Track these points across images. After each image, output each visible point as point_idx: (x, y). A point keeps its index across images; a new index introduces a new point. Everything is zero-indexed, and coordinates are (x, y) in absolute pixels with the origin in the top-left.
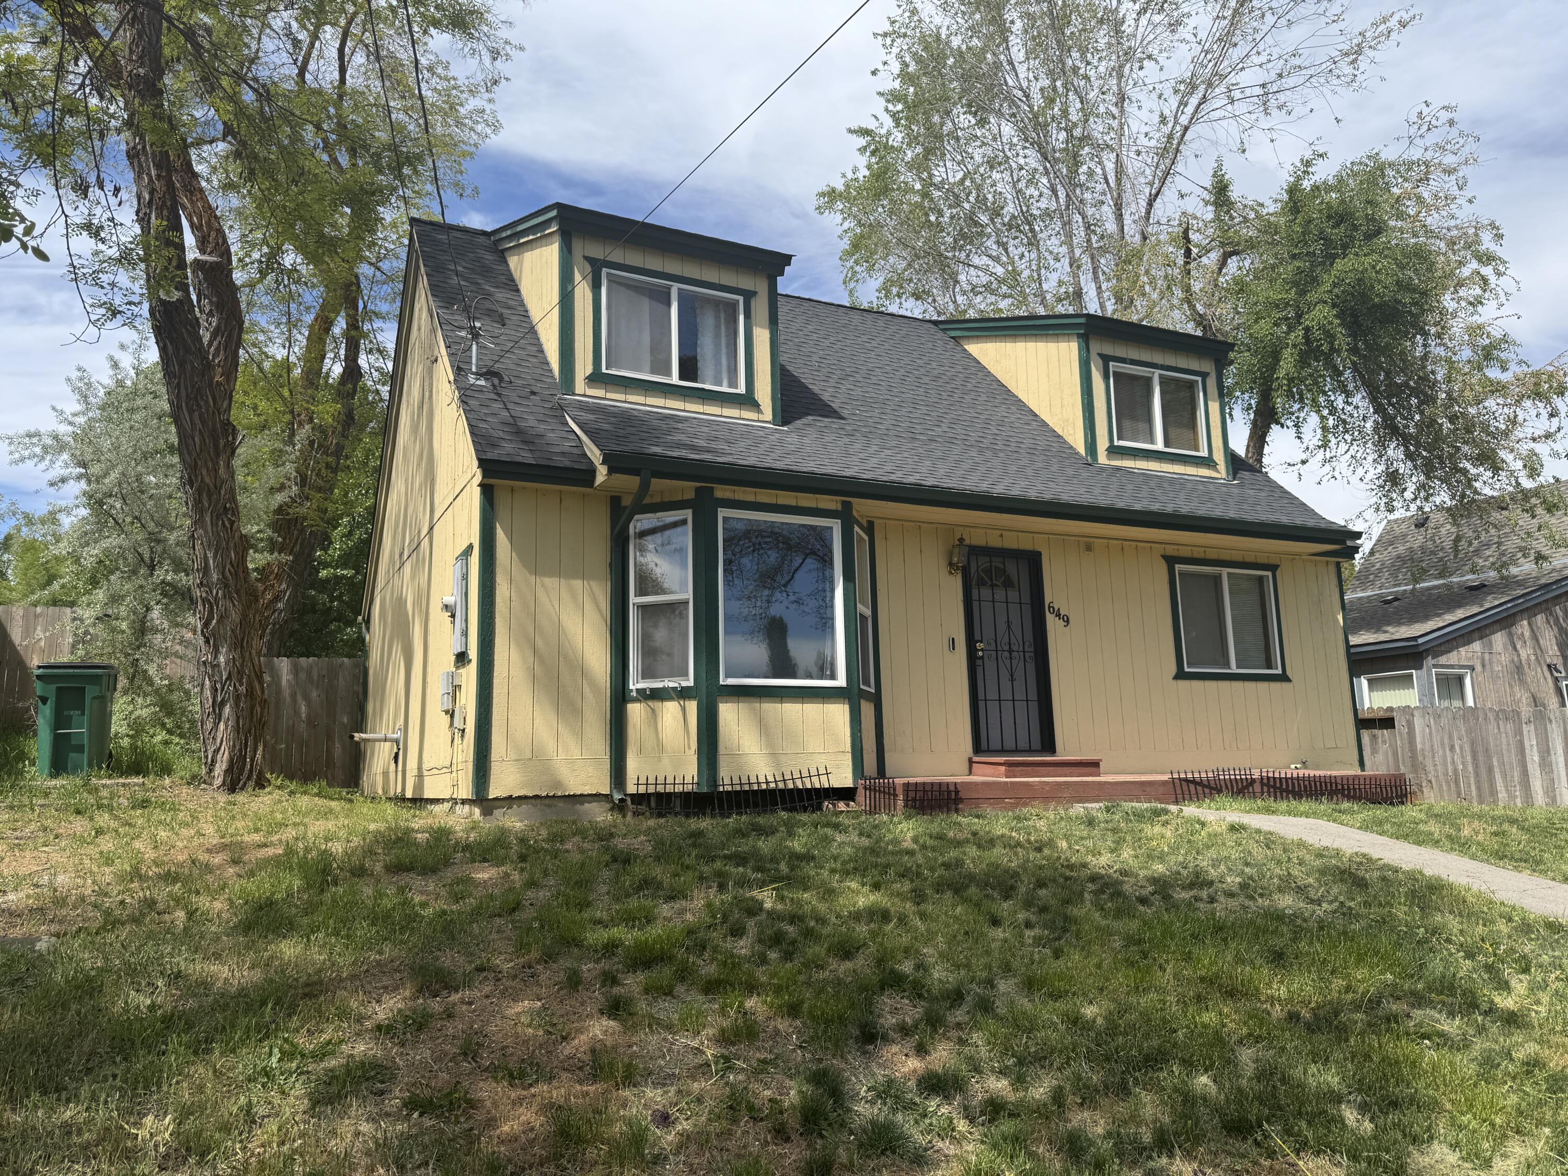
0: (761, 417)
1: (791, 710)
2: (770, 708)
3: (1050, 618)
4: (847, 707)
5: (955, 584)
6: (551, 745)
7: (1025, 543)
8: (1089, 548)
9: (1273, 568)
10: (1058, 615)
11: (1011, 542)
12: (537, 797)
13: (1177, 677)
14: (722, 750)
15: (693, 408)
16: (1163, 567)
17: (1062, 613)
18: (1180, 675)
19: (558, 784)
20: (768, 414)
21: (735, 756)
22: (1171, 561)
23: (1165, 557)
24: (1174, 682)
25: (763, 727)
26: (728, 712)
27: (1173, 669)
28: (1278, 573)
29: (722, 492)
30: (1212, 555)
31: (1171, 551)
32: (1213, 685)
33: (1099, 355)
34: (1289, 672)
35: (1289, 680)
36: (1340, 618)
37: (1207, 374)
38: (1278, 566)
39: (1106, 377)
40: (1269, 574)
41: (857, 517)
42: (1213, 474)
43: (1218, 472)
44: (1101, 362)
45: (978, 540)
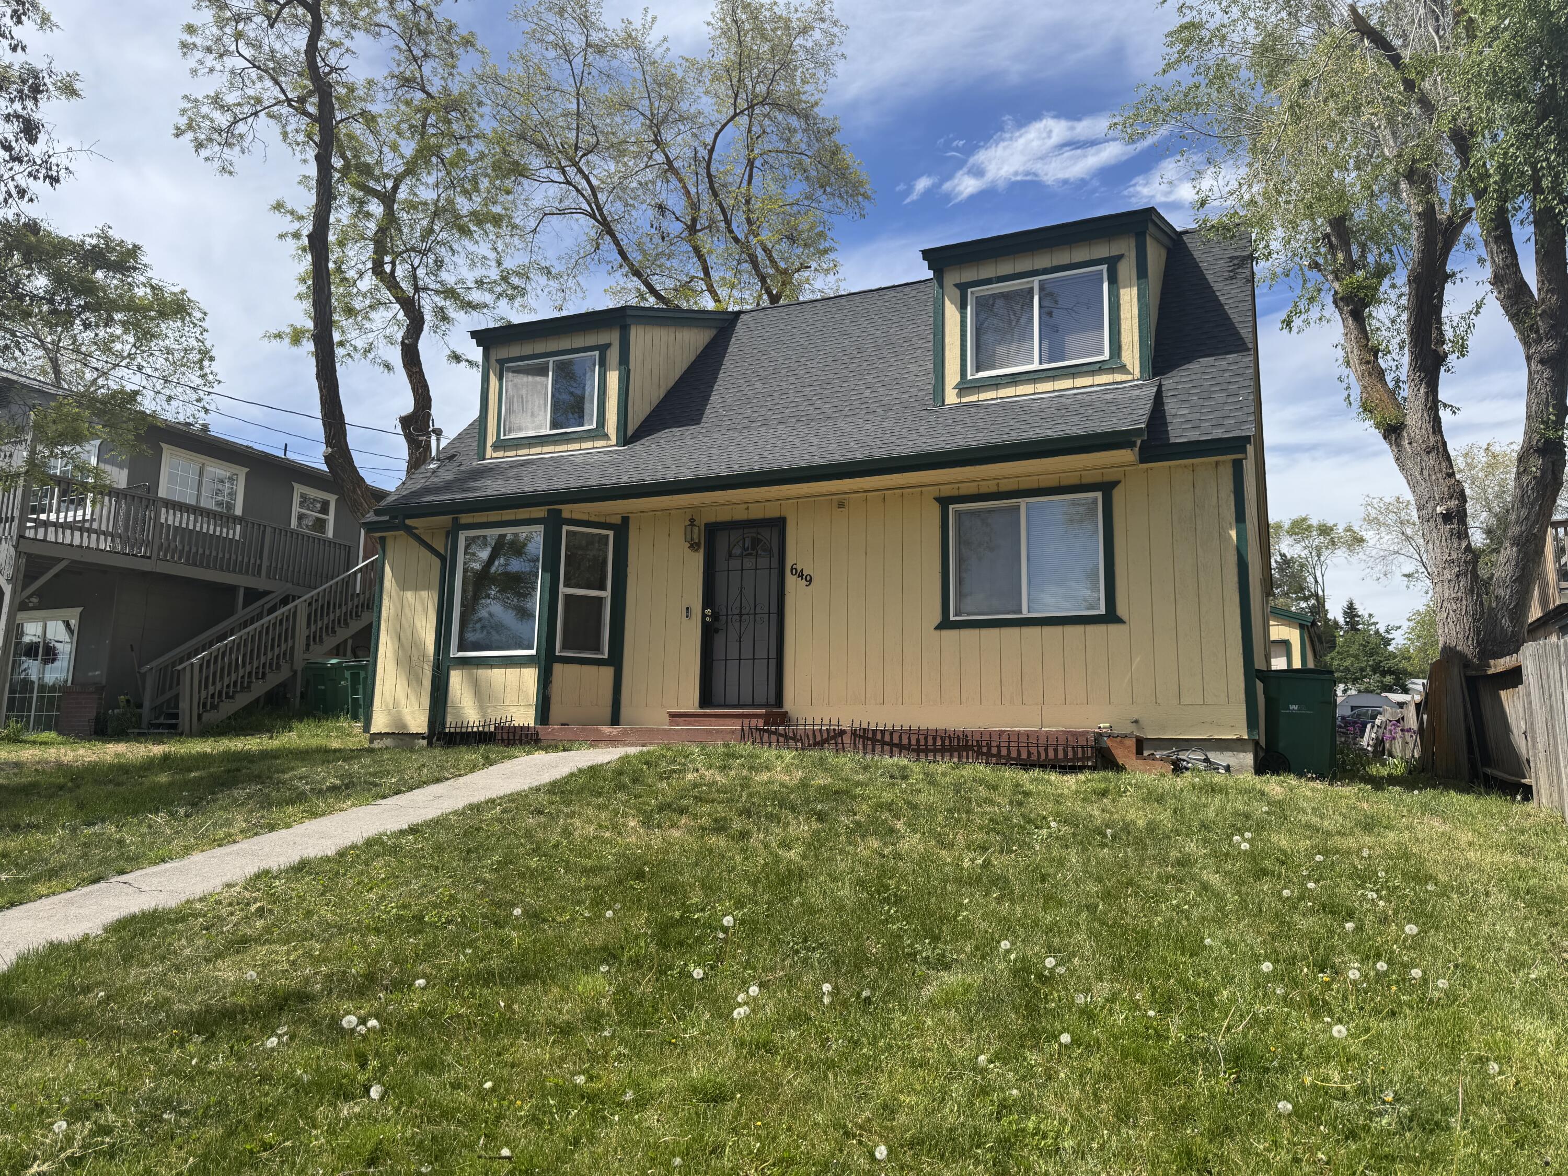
0: (610, 443)
1: (498, 674)
2: (483, 673)
3: (791, 581)
4: (538, 671)
5: (696, 561)
6: (403, 702)
7: (771, 512)
8: (841, 505)
9: (1107, 488)
10: (801, 576)
11: (756, 513)
12: (394, 733)
13: (939, 627)
14: (449, 704)
15: (560, 450)
16: (936, 509)
17: (805, 573)
18: (945, 624)
19: (405, 726)
20: (613, 440)
21: (456, 708)
22: (944, 502)
23: (940, 499)
24: (938, 632)
25: (477, 689)
26: (456, 678)
27: (937, 618)
28: (1117, 493)
29: (465, 519)
30: (1006, 486)
31: (947, 491)
32: (994, 632)
33: (956, 285)
34: (1121, 611)
35: (1120, 621)
36: (1233, 534)
37: (1121, 257)
38: (1116, 483)
39: (963, 307)
40: (1099, 495)
41: (585, 517)
42: (1119, 377)
43: (1128, 372)
44: (958, 292)
45: (724, 516)
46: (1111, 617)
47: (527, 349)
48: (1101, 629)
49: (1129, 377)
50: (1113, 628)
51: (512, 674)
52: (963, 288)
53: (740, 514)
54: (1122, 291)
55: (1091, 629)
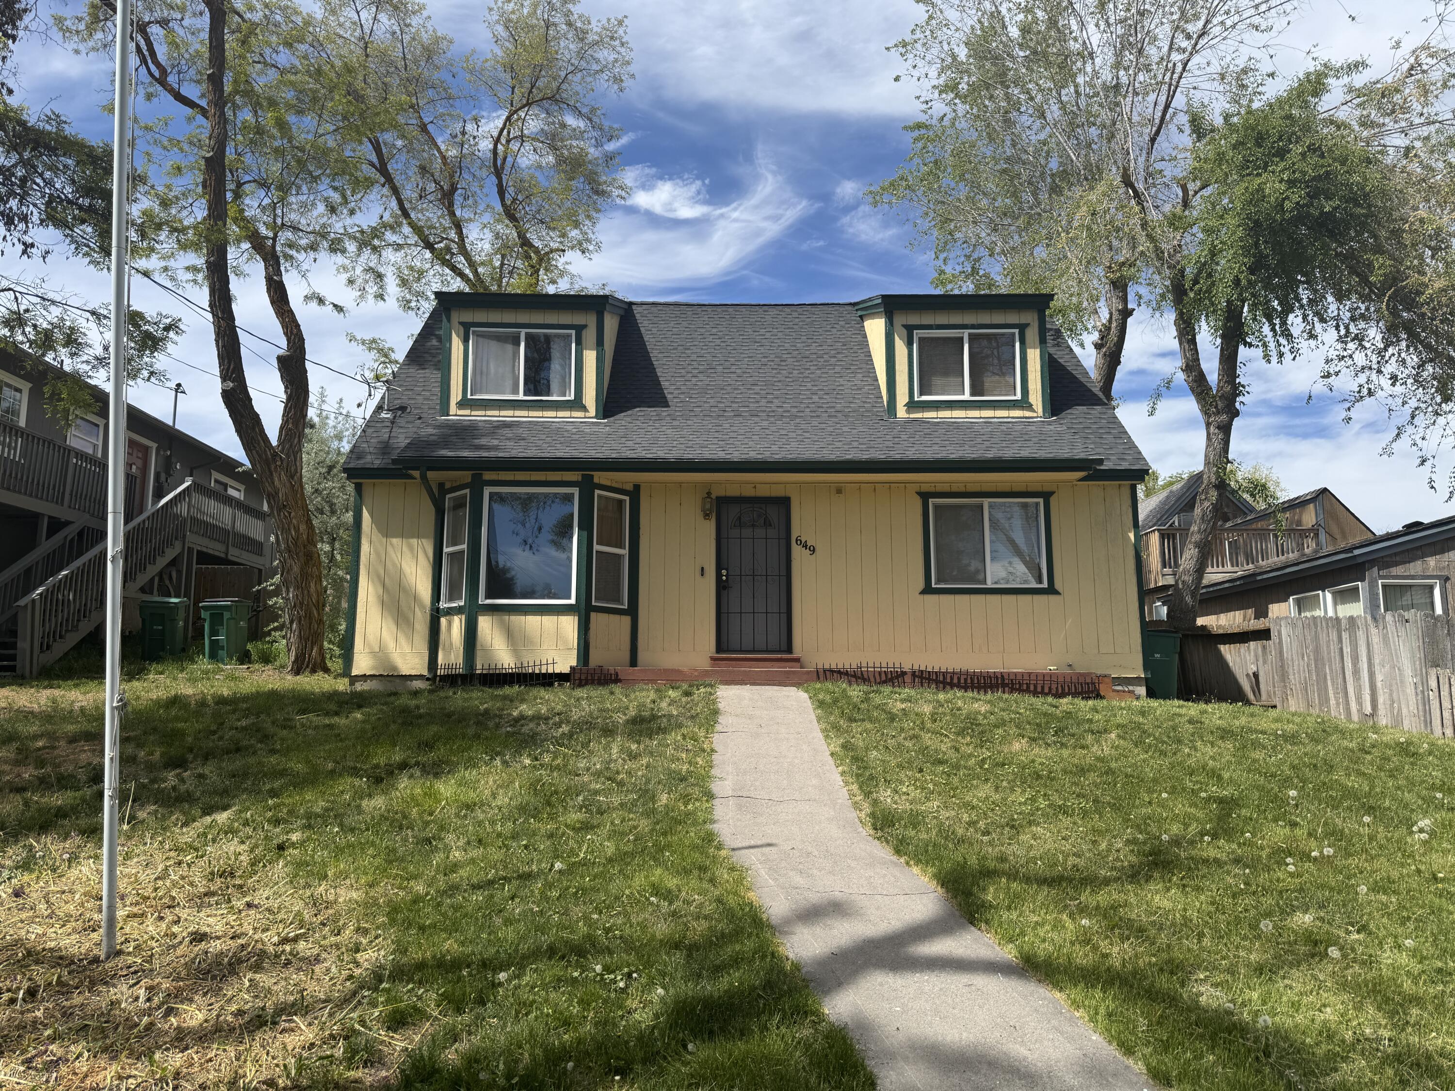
0: (587, 415)
1: (533, 621)
2: (517, 620)
3: (796, 550)
4: (576, 618)
5: (710, 527)
6: (391, 645)
7: (776, 492)
8: (839, 491)
9: (1047, 496)
10: (805, 546)
11: (763, 492)
12: (381, 675)
13: (924, 592)
15: (535, 415)
16: (918, 502)
17: (809, 544)
18: (928, 590)
19: (395, 668)
20: (592, 412)
21: (487, 651)
22: (925, 496)
23: (920, 494)
24: (922, 596)
25: (510, 635)
26: (484, 623)
27: (921, 585)
28: (1053, 500)
29: (488, 476)
30: (973, 488)
31: (925, 488)
32: (965, 598)
33: (904, 326)
34: (1058, 585)
35: (1057, 593)
36: (1132, 536)
37: (1027, 325)
38: (1052, 493)
39: (910, 344)
40: (1041, 500)
41: (608, 483)
42: (1028, 414)
43: (1034, 411)
44: (905, 332)
45: (733, 491)
46: (1051, 590)
47: (495, 317)
48: (1043, 598)
49: (1035, 415)
50: (1052, 598)
51: (548, 621)
52: (910, 329)
53: (748, 492)
54: (1029, 351)
55: (1037, 598)
